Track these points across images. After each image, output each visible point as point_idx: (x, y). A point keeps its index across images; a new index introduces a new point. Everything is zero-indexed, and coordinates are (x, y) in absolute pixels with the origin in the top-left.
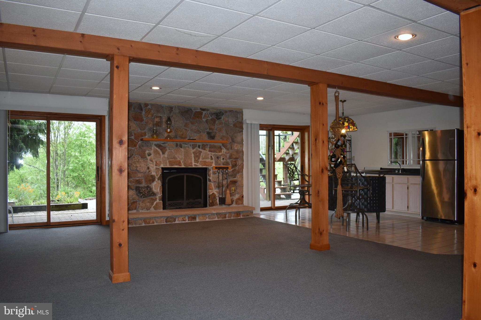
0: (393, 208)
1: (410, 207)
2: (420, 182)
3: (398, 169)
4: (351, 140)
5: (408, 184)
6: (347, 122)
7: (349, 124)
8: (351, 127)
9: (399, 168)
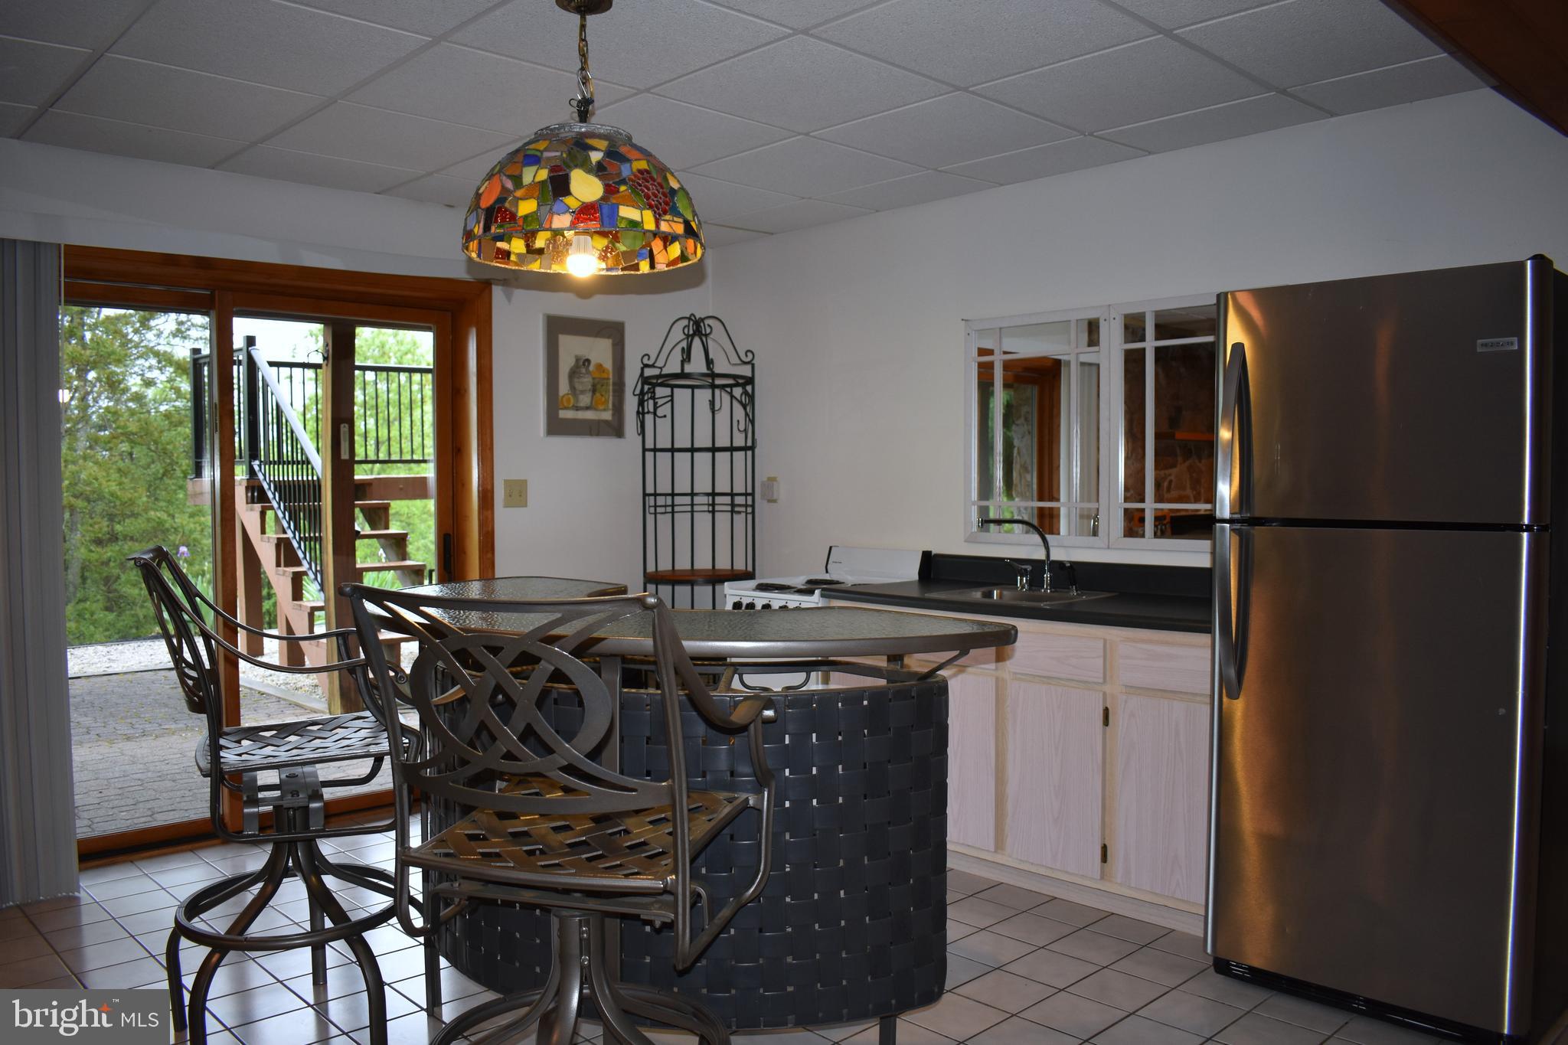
0: (999, 845)
1: (1116, 853)
2: (1209, 680)
3: (1029, 568)
4: (750, 381)
5: (1107, 688)
6: (599, 170)
7: (610, 190)
8: (628, 212)
9: (1040, 554)
